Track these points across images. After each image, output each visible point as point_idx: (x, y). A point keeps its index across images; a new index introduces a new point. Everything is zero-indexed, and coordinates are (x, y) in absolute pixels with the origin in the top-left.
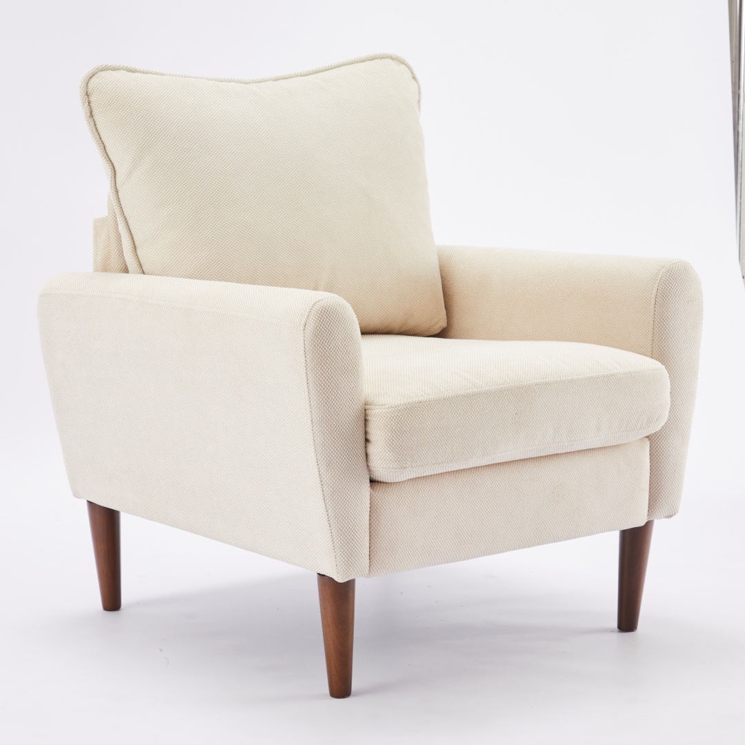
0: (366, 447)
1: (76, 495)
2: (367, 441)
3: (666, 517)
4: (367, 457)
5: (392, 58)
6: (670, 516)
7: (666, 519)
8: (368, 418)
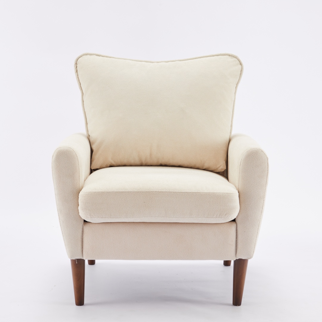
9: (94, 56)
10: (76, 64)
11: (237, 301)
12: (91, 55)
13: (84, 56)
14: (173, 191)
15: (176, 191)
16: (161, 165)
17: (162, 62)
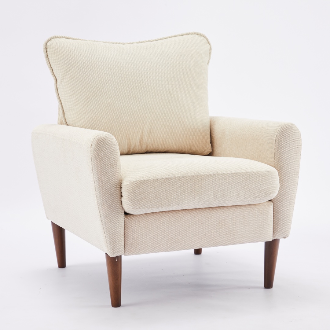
0: (121, 199)
1: (48, 218)
2: (122, 196)
3: (283, 238)
4: (122, 203)
5: (197, 34)
6: (285, 238)
7: (283, 239)
8: (122, 187)
9: (64, 39)
10: (46, 48)
11: (268, 283)
12: (60, 38)
13: (54, 39)
14: (221, 173)
15: (223, 173)
16: (147, 152)
17: (133, 43)
